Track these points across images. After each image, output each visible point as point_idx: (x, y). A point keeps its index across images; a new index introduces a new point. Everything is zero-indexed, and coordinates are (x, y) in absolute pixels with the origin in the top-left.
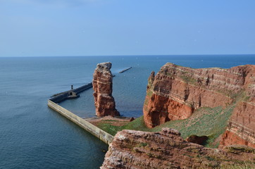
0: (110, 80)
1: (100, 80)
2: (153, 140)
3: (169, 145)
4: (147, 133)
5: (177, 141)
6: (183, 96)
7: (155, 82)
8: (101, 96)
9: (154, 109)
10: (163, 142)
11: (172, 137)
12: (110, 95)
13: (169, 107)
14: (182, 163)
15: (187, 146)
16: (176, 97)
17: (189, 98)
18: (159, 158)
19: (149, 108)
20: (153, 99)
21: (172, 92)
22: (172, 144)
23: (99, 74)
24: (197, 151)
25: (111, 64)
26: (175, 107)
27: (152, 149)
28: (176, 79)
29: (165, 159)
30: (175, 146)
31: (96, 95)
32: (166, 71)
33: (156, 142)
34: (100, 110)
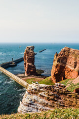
0: (33, 56)
1: (28, 56)
2: (50, 89)
3: (58, 92)
4: (46, 85)
5: (63, 90)
6: (73, 66)
7: (58, 57)
8: (28, 65)
9: (57, 73)
10: (55, 91)
11: (61, 88)
12: (33, 64)
13: (66, 71)
14: (65, 103)
15: (69, 93)
16: (69, 66)
17: (77, 67)
18: (53, 100)
19: (54, 72)
20: (56, 67)
21: (67, 63)
22: (60, 92)
23: (27, 53)
24: (74, 96)
25: (34, 47)
26: (69, 72)
27: (49, 95)
28: (70, 56)
29: (56, 101)
30: (62, 93)
31: (25, 64)
32: (64, 51)
33: (51, 90)
34: (27, 73)
